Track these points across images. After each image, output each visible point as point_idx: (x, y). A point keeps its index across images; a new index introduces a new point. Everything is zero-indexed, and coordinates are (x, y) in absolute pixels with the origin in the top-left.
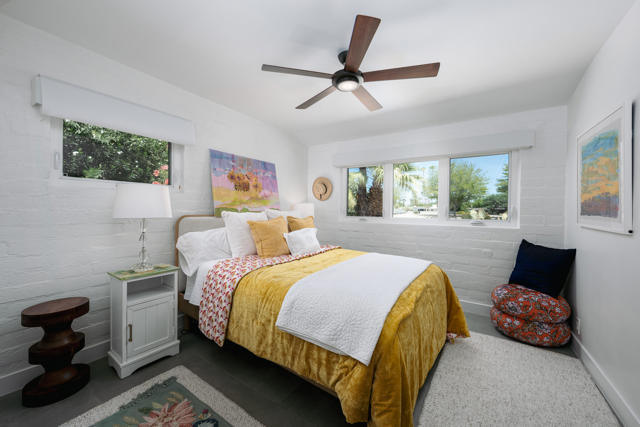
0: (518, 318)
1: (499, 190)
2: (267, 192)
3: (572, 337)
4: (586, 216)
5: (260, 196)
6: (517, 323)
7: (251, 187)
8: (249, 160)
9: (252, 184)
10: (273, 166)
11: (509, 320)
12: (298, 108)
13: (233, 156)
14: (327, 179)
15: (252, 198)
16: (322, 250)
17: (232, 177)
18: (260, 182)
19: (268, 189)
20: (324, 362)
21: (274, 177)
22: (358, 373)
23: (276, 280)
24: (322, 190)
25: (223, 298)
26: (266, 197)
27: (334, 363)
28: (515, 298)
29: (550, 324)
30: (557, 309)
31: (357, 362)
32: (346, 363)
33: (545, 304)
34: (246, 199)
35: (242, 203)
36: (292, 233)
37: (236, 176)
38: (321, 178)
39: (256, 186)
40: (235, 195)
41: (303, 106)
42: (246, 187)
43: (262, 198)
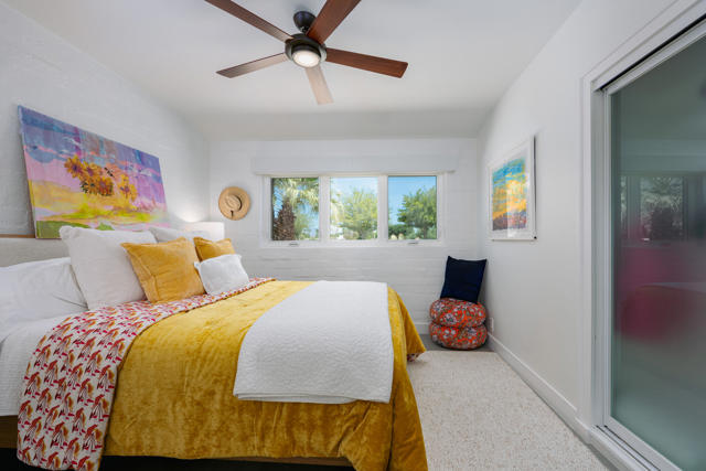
0: (454, 328)
1: (400, 220)
2: (146, 201)
3: (488, 336)
4: (498, 231)
5: (133, 207)
6: (453, 332)
7: (116, 190)
8: (109, 143)
9: (117, 184)
10: (155, 161)
11: (447, 332)
12: (221, 73)
13: (76, 130)
14: (241, 190)
15: (117, 209)
16: (253, 283)
17: (75, 168)
18: (133, 185)
19: (148, 195)
20: (319, 423)
21: (159, 179)
22: (374, 417)
23: (213, 328)
24: (235, 205)
25: (94, 381)
26: (144, 207)
27: (334, 418)
28: (450, 310)
29: (475, 327)
30: (480, 314)
31: (369, 404)
32: (353, 411)
33: (472, 310)
34: (105, 210)
35: (97, 215)
36: (205, 262)
37: (84, 166)
38: (230, 188)
39: (126, 190)
40: (82, 200)
41: (229, 73)
42: (106, 190)
43: (138, 210)
